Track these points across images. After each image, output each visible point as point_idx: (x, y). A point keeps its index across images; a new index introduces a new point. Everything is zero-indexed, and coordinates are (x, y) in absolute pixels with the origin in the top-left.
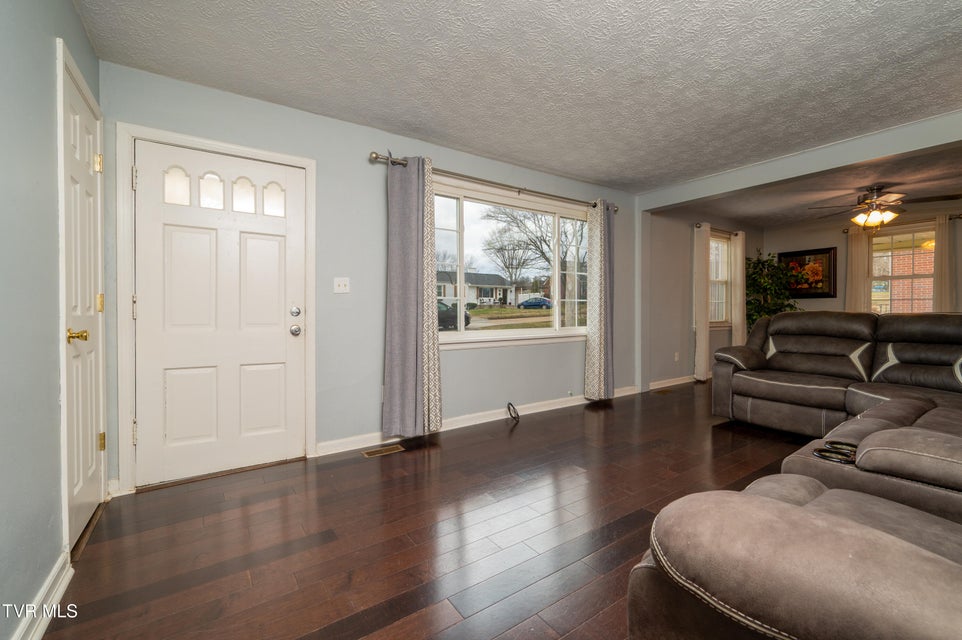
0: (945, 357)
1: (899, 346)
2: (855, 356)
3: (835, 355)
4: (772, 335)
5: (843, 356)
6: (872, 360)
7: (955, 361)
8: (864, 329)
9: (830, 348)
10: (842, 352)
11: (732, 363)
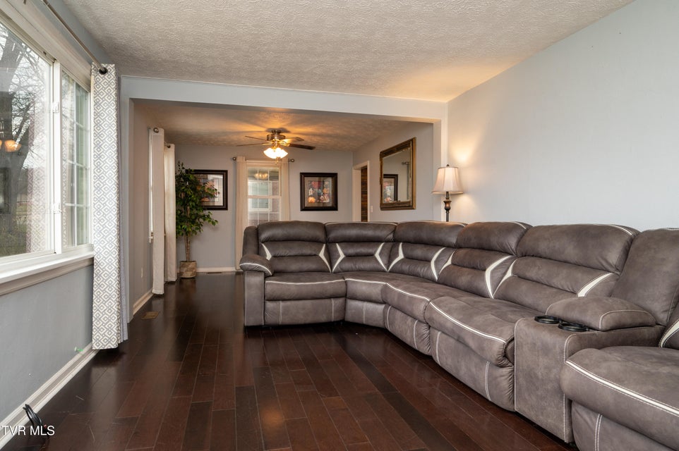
0: (370, 251)
1: (343, 244)
2: (322, 254)
3: (310, 255)
4: (263, 242)
5: (315, 255)
6: (331, 256)
7: (375, 252)
8: (319, 234)
9: (307, 251)
10: (314, 253)
11: (261, 272)
